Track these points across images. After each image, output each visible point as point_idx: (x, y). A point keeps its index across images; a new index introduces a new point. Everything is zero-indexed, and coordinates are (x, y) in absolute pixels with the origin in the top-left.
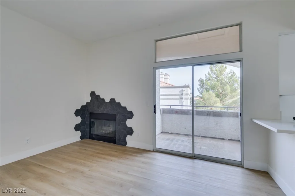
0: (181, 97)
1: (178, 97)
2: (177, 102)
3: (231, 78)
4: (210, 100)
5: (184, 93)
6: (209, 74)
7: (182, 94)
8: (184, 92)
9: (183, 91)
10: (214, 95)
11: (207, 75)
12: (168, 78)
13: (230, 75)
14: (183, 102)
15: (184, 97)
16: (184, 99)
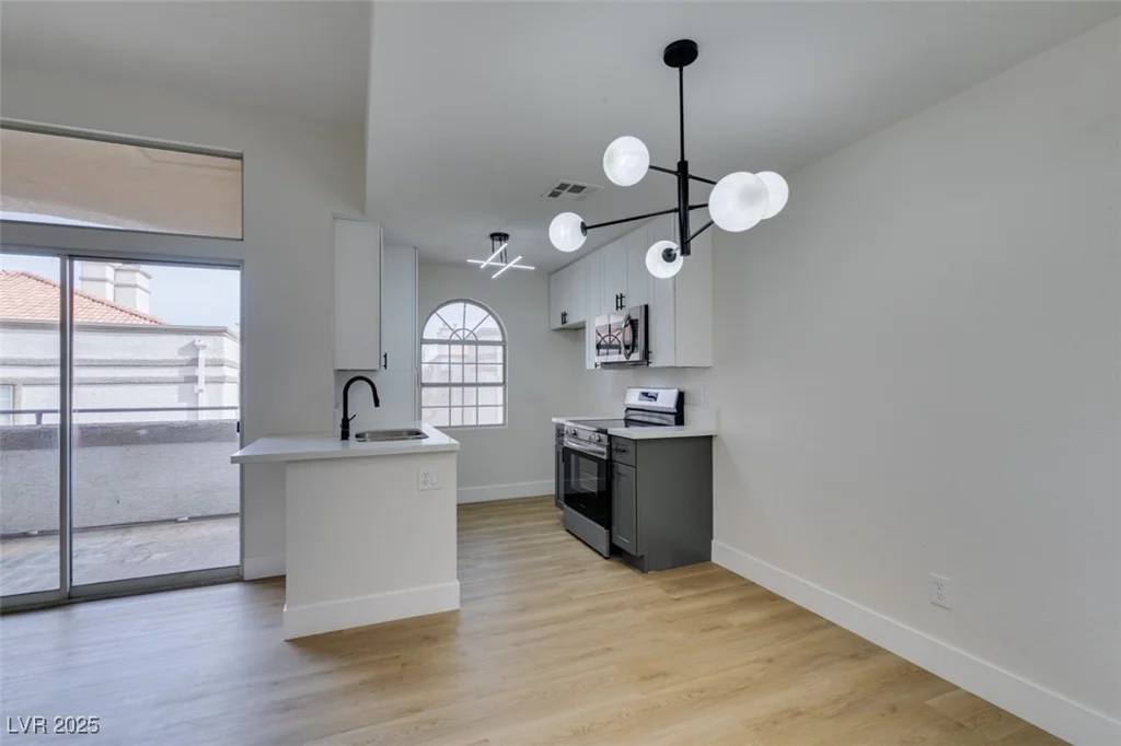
0: (188, 372)
2: (170, 396)
5: (202, 355)
7: (194, 362)
9: (197, 349)
14: (197, 394)
15: (202, 372)
16: (201, 380)
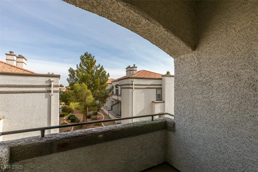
0: (48, 89)
1: (44, 89)
3: (100, 72)
4: (83, 92)
5: (53, 84)
6: (80, 65)
7: (50, 86)
8: (52, 82)
10: (86, 86)
11: (79, 65)
12: (23, 62)
13: (99, 69)
14: (51, 96)
15: (52, 89)
16: (52, 91)
